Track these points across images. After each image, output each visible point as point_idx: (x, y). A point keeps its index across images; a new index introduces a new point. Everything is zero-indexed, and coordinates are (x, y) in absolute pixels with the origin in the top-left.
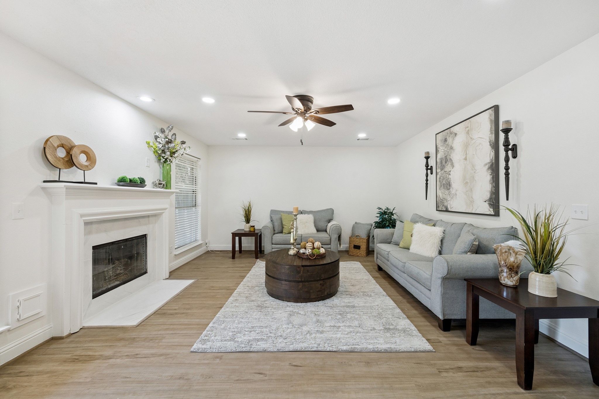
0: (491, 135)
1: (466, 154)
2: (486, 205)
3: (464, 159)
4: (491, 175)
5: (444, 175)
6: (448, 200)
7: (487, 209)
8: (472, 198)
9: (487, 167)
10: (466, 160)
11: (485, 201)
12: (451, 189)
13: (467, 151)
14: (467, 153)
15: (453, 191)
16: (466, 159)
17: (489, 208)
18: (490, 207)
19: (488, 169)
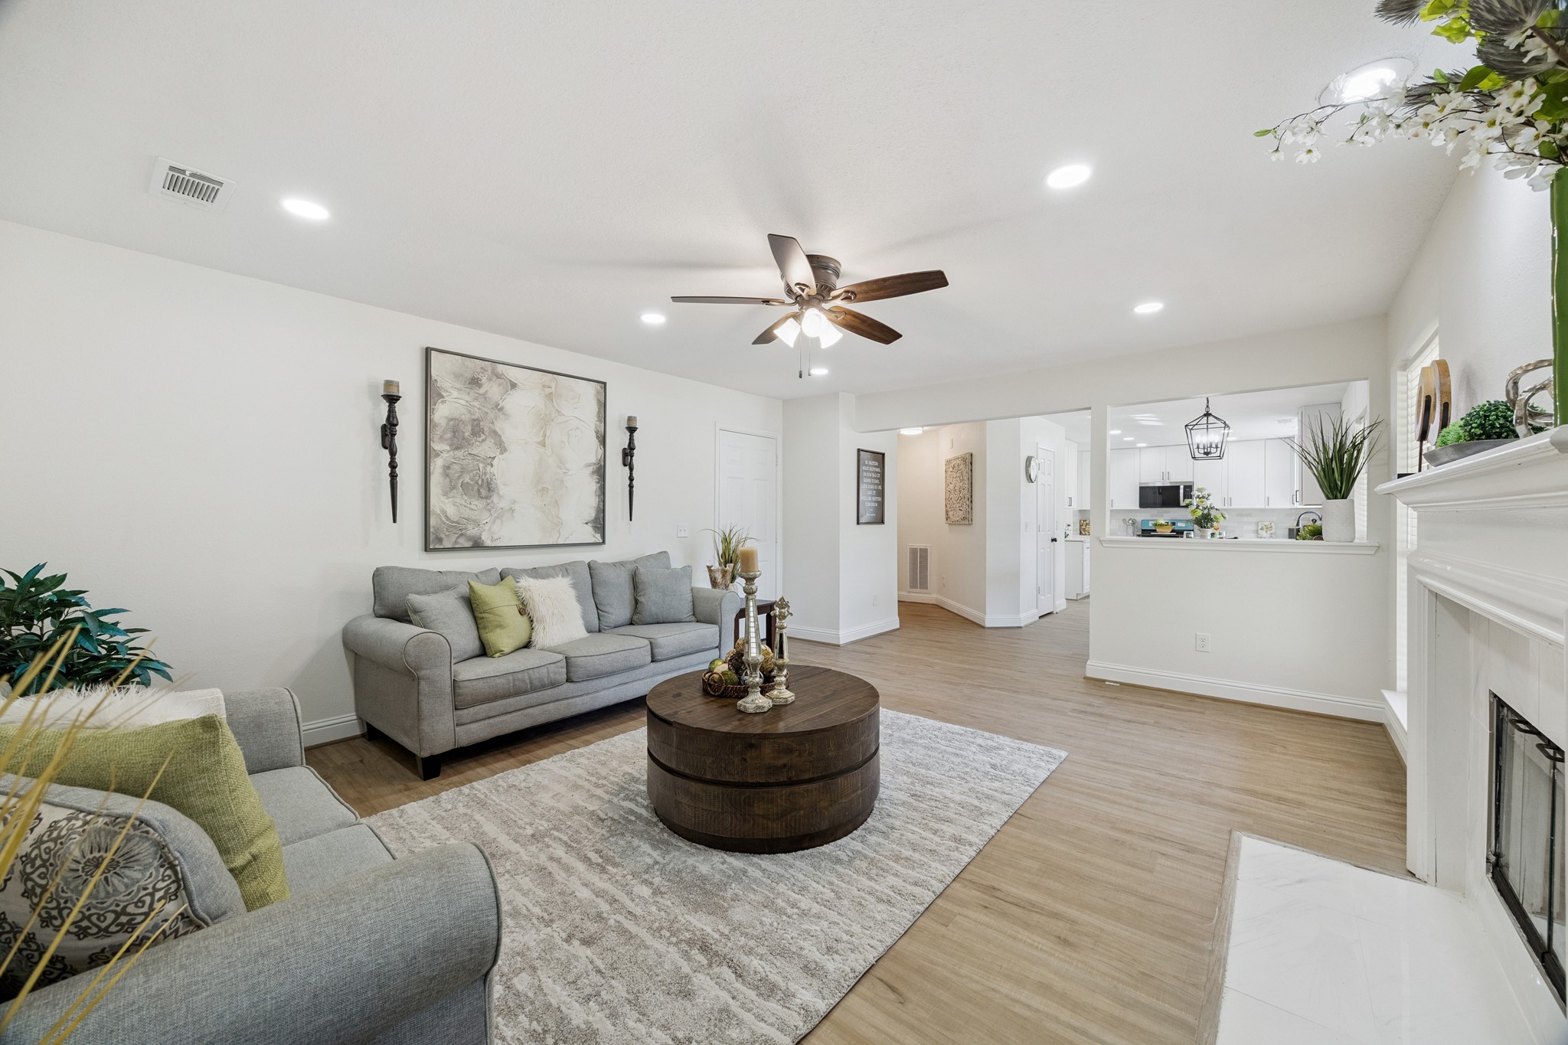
0: (598, 423)
1: (545, 435)
2: (589, 528)
3: (539, 443)
4: (598, 483)
5: (465, 462)
6: (484, 522)
7: (589, 535)
8: (558, 517)
9: (591, 469)
10: (545, 446)
11: (587, 523)
12: (495, 498)
13: (546, 429)
14: (548, 434)
15: (499, 502)
16: (543, 444)
17: (594, 533)
18: (596, 532)
19: (593, 472)
